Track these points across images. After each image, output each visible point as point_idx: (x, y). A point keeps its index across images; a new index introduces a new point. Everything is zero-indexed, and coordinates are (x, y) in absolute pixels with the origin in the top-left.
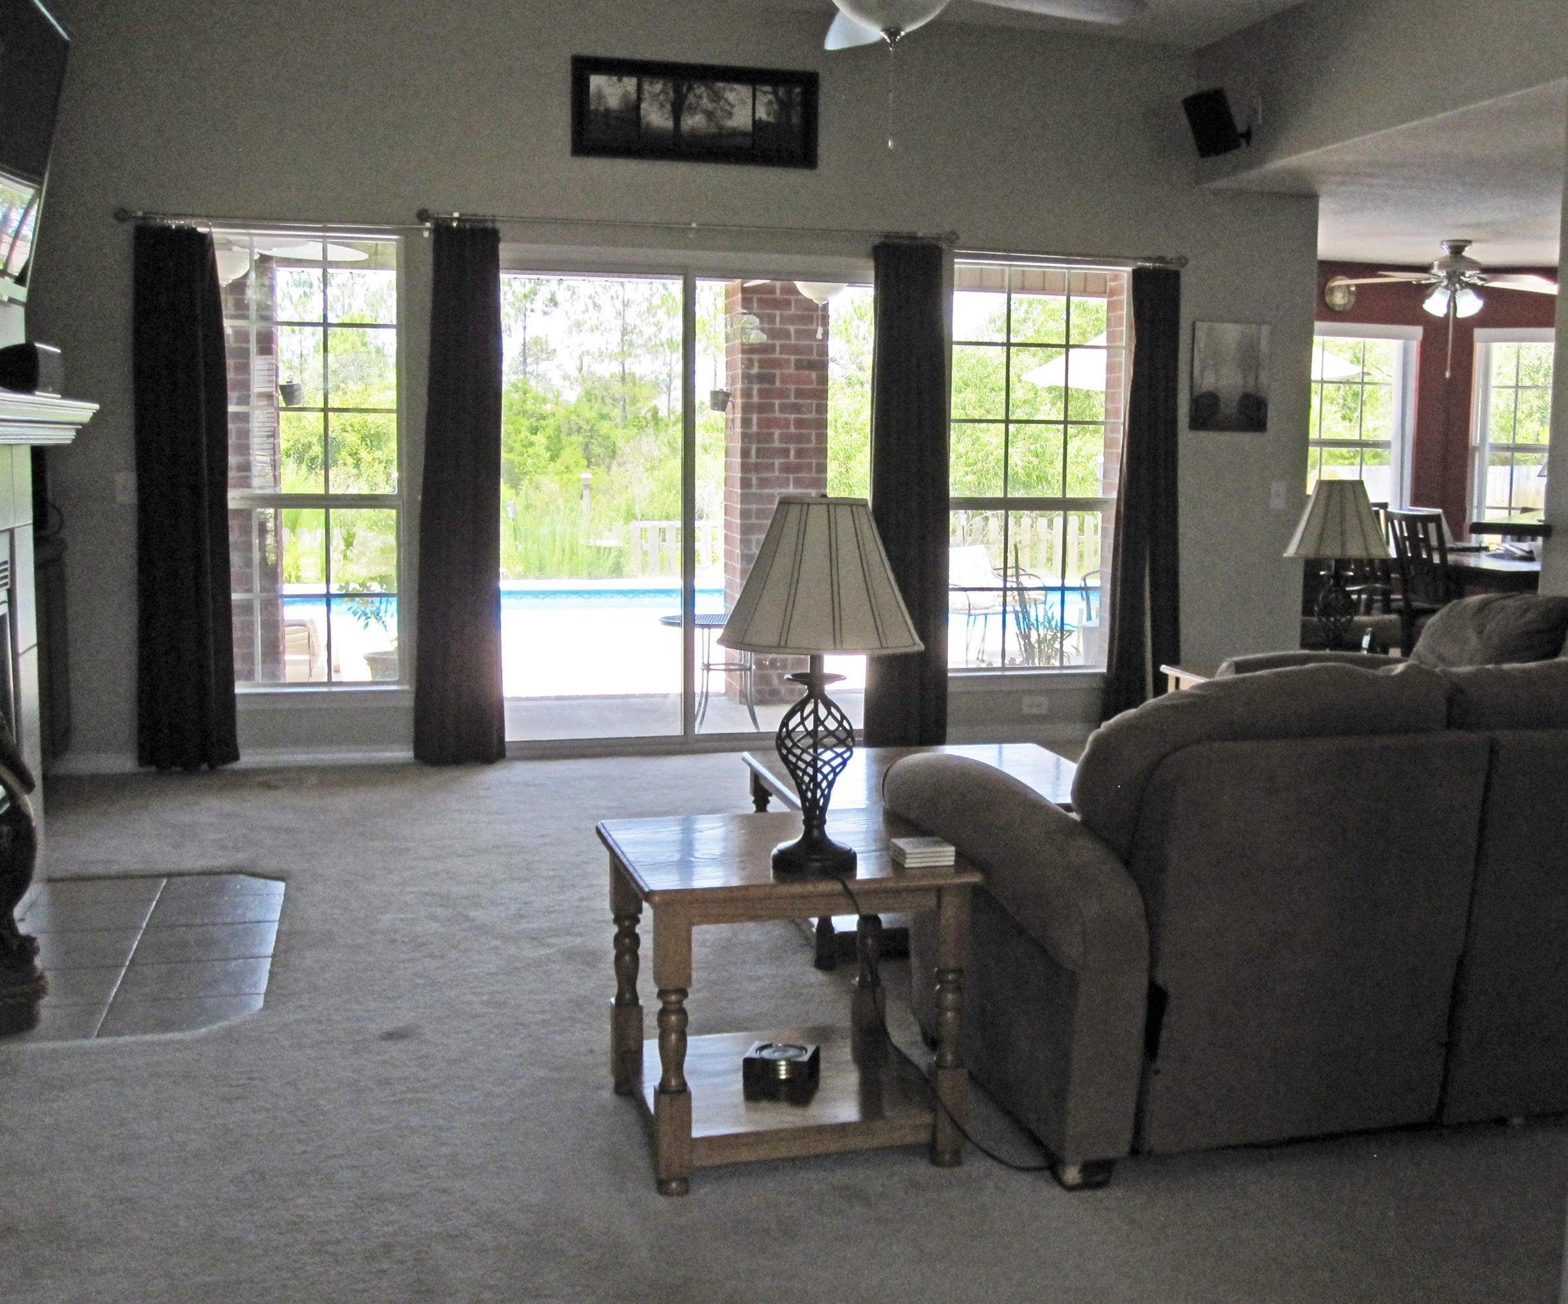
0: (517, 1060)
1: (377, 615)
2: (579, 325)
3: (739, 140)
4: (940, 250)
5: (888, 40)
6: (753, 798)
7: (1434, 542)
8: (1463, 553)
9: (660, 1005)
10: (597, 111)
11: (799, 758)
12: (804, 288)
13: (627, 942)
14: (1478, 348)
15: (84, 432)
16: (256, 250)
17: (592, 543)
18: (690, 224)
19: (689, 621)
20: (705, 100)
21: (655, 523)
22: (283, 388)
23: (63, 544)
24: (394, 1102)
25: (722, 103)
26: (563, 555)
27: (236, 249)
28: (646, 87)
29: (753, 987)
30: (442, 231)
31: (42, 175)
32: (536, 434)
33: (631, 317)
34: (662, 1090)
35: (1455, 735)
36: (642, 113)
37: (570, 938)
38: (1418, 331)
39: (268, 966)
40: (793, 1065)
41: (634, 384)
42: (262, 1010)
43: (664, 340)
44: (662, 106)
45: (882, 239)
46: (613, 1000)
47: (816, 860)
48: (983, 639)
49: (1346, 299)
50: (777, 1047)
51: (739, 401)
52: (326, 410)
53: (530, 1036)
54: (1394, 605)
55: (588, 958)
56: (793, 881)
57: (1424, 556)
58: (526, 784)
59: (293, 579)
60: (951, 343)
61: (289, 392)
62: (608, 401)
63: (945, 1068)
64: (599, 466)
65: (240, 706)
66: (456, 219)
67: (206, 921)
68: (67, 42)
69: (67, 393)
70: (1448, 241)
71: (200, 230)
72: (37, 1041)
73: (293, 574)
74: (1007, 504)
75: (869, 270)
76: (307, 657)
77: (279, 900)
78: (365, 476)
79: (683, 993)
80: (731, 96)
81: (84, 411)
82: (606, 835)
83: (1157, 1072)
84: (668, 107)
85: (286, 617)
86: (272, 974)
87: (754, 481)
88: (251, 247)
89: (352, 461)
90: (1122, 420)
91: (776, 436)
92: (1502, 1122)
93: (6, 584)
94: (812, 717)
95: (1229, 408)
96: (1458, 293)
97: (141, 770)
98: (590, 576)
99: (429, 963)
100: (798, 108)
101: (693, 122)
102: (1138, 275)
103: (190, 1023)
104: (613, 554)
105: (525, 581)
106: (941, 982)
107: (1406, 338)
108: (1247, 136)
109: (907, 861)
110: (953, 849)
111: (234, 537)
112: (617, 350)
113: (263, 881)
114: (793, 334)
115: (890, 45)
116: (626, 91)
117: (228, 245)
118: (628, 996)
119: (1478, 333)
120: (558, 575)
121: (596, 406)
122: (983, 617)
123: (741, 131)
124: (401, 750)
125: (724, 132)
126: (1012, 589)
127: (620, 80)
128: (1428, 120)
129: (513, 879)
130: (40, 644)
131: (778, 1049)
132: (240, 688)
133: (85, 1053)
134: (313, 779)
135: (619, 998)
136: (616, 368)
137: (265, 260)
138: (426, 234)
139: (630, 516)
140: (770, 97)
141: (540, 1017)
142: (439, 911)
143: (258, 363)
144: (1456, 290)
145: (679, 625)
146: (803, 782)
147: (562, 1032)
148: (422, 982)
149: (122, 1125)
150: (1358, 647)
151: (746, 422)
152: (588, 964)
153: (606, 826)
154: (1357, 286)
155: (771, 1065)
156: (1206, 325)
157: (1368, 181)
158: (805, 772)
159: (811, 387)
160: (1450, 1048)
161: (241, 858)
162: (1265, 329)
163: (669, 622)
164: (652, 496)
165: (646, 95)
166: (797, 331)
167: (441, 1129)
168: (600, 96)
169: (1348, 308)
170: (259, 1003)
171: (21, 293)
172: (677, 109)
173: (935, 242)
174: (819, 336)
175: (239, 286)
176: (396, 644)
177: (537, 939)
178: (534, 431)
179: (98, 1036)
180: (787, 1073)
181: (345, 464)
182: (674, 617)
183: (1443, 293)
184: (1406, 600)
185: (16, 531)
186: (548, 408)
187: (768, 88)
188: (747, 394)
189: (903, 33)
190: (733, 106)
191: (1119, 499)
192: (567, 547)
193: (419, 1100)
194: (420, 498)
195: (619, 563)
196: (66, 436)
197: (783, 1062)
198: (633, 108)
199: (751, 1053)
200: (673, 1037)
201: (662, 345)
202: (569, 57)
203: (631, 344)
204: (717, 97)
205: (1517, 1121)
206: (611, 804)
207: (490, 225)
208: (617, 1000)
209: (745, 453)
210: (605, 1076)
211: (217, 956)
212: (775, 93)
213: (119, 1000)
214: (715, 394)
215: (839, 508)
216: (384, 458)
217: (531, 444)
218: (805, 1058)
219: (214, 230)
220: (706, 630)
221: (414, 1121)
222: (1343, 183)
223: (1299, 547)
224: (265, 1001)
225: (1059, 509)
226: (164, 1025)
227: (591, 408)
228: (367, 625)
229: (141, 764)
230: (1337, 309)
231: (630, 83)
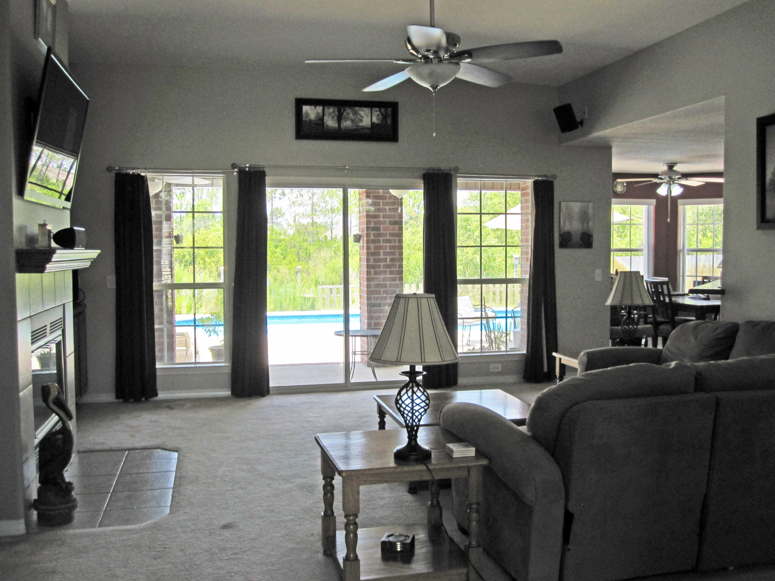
0: (281, 539)
1: (215, 332)
2: (294, 203)
3: (366, 131)
4: (451, 175)
5: (433, 91)
6: (378, 415)
7: (666, 292)
8: (677, 297)
9: (346, 520)
10: (305, 121)
11: (405, 409)
12: (393, 192)
13: (328, 488)
14: (680, 208)
15: (94, 262)
16: (165, 181)
17: (302, 296)
18: (345, 167)
19: (347, 333)
20: (351, 115)
21: (328, 286)
22: (175, 237)
23: (85, 305)
24: (227, 560)
25: (358, 116)
26: (290, 301)
27: (156, 180)
28: (326, 110)
29: (382, 503)
30: (242, 172)
31: (77, 153)
32: (277, 248)
33: (315, 200)
34: (347, 559)
35: (700, 395)
36: (325, 121)
37: (300, 479)
38: (654, 201)
39: (171, 493)
40: (403, 544)
41: (317, 226)
42: (169, 514)
43: (329, 209)
44: (333, 118)
45: (426, 171)
46: (323, 514)
47: (414, 455)
48: (469, 335)
49: (622, 189)
50: (396, 535)
51: (365, 238)
52: (194, 248)
53: (285, 527)
54: (649, 320)
55: (310, 489)
56: (404, 465)
57: (662, 299)
58: (279, 406)
59: (178, 312)
60: (457, 214)
61: (178, 239)
62: (306, 234)
63: (472, 547)
64: (303, 261)
65: (158, 373)
66: (247, 167)
67: (145, 472)
68: (88, 100)
69: (87, 247)
70: (666, 164)
71: (142, 174)
72: (73, 529)
73: (178, 310)
74: (481, 282)
75: (421, 183)
76: (185, 348)
77: (175, 462)
78: (207, 269)
79: (356, 516)
80: (362, 113)
81: (94, 253)
82: (319, 441)
83: (569, 550)
84: (336, 118)
85: (177, 332)
86: (173, 496)
87: (372, 272)
88: (163, 180)
89: (202, 262)
90: (530, 245)
91: (381, 253)
92: (725, 569)
93: (61, 327)
94: (411, 390)
95: (576, 238)
96: (672, 186)
97: (117, 400)
98: (302, 310)
99: (240, 491)
100: (390, 117)
101: (347, 124)
102: (536, 183)
103: (138, 520)
104: (311, 300)
105: (274, 312)
106: (471, 508)
107: (649, 204)
108: (581, 123)
109: (454, 454)
110: (474, 448)
111: (155, 300)
112: (310, 213)
113: (168, 452)
114: (388, 210)
115: (433, 93)
116: (317, 112)
117: (153, 179)
118: (329, 512)
119: (680, 201)
120: (288, 310)
121: (302, 236)
122: (469, 327)
123: (366, 128)
124: (226, 391)
125: (359, 128)
126: (484, 318)
127: (315, 107)
128: (662, 115)
129: (276, 451)
130: (75, 351)
131: (396, 537)
132: (158, 366)
133: (93, 534)
134: (189, 405)
135: (325, 513)
136: (309, 220)
137: (169, 185)
138: (235, 174)
139: (317, 283)
140: (379, 113)
141: (289, 518)
142: (244, 467)
143: (165, 225)
144: (671, 184)
145: (342, 335)
146: (407, 419)
147: (300, 524)
148: (237, 500)
149: (109, 570)
150: (640, 344)
151: (368, 248)
152: (308, 491)
153: (319, 437)
154: (627, 182)
155: (393, 545)
156: (565, 203)
157: (634, 140)
158: (407, 415)
159: (396, 232)
160: (701, 534)
161: (158, 441)
162: (591, 205)
163: (338, 334)
164: (326, 274)
165: (326, 113)
166: (389, 209)
167: (248, 573)
168: (307, 114)
169: (623, 192)
170: (167, 510)
171: (69, 205)
172: (340, 119)
173: (449, 172)
174: (399, 211)
175: (157, 195)
176: (223, 343)
177: (286, 480)
178: (277, 247)
179: (99, 526)
180: (400, 548)
181: (199, 263)
182: (340, 332)
183: (665, 186)
184: (654, 317)
185: (66, 305)
186: (282, 237)
187: (378, 109)
188: (368, 235)
189: (439, 88)
190: (362, 117)
191: (530, 278)
192: (292, 297)
193: (238, 558)
194: (233, 284)
195: (314, 304)
196: (87, 264)
197: (399, 543)
198: (321, 119)
199: (384, 539)
200: (352, 535)
201: (328, 211)
202: (294, 98)
203: (315, 211)
204: (356, 113)
205: (731, 568)
206: (316, 415)
207: (262, 169)
208: (324, 513)
209: (368, 260)
210: (319, 545)
211: (149, 488)
212: (380, 111)
213: (108, 509)
214: (355, 236)
215: (422, 299)
216: (215, 260)
217: (275, 252)
218: (409, 541)
219: (147, 174)
220: (354, 338)
221: (236, 569)
222: (623, 142)
223: (612, 300)
224: (170, 510)
225: (504, 283)
226: (126, 522)
227: (300, 237)
228: (210, 335)
229: (117, 397)
230: (619, 193)
231: (320, 109)
